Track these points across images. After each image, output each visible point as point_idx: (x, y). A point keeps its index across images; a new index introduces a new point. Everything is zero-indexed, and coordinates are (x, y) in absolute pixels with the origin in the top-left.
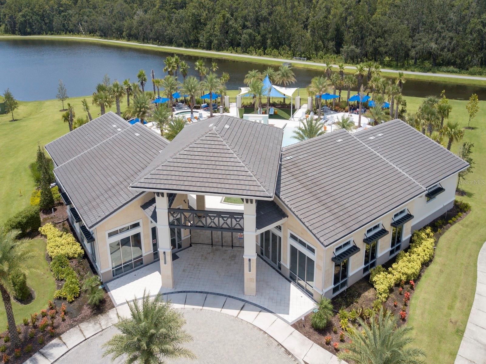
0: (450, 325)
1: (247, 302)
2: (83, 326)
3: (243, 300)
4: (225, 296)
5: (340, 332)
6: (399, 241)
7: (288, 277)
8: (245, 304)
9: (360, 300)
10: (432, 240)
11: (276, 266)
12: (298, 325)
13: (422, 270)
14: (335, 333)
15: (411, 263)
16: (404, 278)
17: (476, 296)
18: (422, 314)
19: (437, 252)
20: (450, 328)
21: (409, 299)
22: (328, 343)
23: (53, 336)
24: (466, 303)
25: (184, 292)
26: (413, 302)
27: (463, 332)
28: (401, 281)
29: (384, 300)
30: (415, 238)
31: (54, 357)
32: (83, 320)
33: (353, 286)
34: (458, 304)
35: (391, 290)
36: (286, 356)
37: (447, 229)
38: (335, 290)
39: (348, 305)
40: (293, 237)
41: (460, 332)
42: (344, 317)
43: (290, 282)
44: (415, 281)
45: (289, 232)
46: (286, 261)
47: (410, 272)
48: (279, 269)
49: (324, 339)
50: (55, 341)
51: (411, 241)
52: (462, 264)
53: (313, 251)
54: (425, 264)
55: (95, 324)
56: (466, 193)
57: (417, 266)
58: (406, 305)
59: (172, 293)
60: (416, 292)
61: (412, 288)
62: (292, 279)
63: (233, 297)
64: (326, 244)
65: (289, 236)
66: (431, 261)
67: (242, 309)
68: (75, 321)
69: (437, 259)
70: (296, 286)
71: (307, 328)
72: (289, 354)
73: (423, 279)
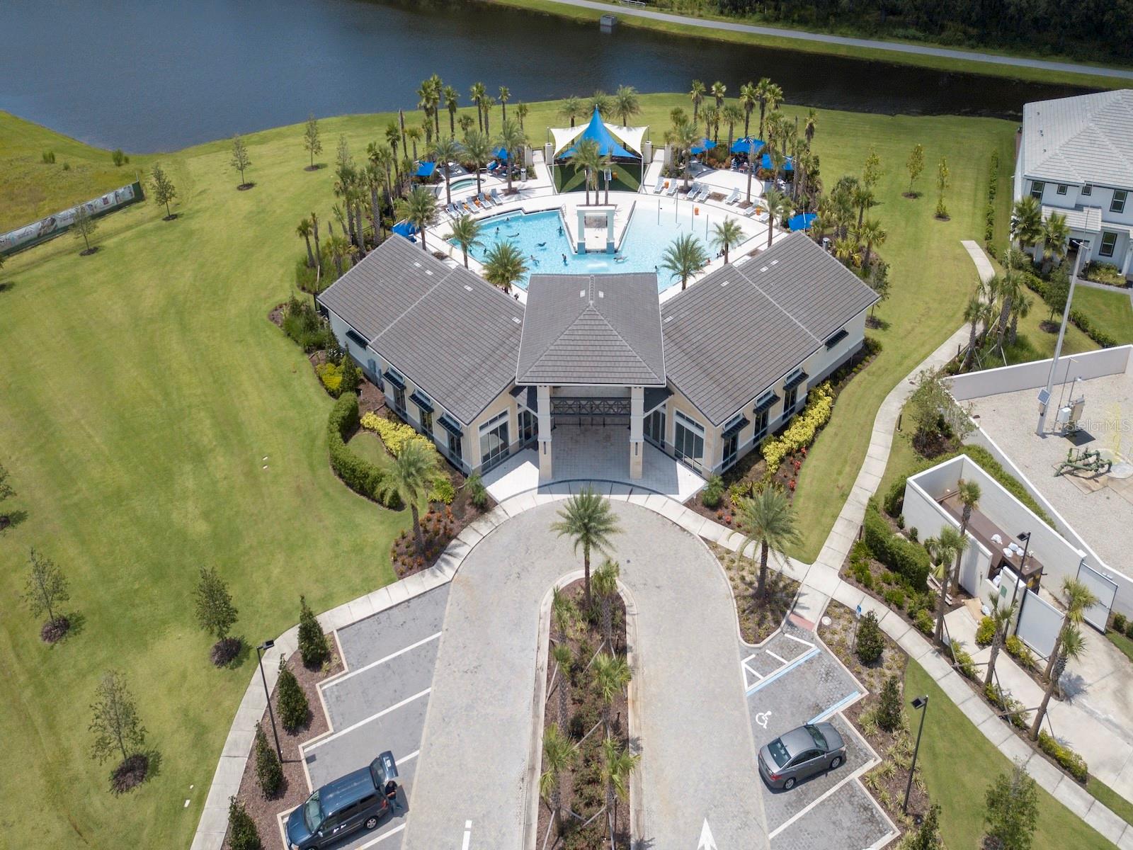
0: (836, 490)
1: (634, 486)
2: (475, 525)
3: (630, 485)
4: (610, 481)
5: (731, 507)
6: (793, 403)
7: (673, 455)
8: (632, 489)
9: (750, 474)
10: (829, 399)
11: (659, 445)
12: (690, 504)
13: (815, 435)
14: (727, 508)
15: (805, 429)
16: (795, 446)
17: (866, 459)
18: (811, 482)
19: (835, 411)
20: (837, 493)
21: (799, 468)
22: (720, 518)
23: (450, 538)
24: (855, 467)
25: (565, 481)
26: (803, 470)
27: (848, 495)
28: (792, 449)
29: (774, 471)
30: (811, 397)
31: (462, 556)
32: (471, 520)
33: (742, 460)
34: (847, 469)
35: (782, 460)
36: (681, 532)
37: (850, 380)
38: (724, 466)
39: (738, 480)
40: (678, 413)
41: (844, 496)
42: (734, 492)
43: (676, 460)
44: (807, 448)
45: (675, 409)
46: (671, 439)
47: (801, 439)
48: (662, 447)
49: (716, 515)
50: (454, 542)
51: (807, 401)
52: (858, 424)
53: (702, 429)
54: (820, 428)
55: (486, 522)
56: (881, 323)
57: (810, 431)
58: (796, 475)
59: (553, 484)
60: (807, 460)
61: (803, 456)
62: (678, 457)
63: (618, 482)
64: (717, 423)
65: (675, 413)
66: (826, 422)
67: (630, 494)
68: (463, 522)
69: (834, 420)
70: (683, 464)
71: (699, 505)
72: (684, 530)
73: (816, 445)
